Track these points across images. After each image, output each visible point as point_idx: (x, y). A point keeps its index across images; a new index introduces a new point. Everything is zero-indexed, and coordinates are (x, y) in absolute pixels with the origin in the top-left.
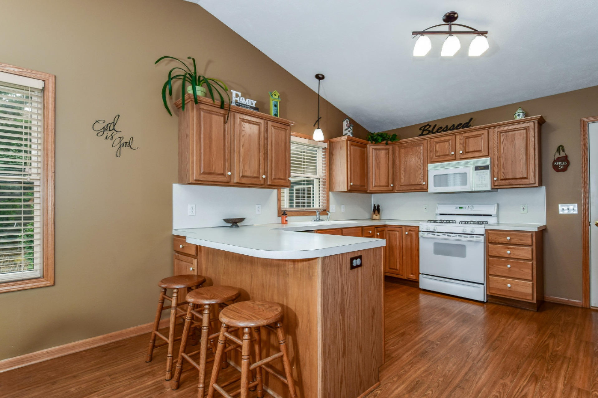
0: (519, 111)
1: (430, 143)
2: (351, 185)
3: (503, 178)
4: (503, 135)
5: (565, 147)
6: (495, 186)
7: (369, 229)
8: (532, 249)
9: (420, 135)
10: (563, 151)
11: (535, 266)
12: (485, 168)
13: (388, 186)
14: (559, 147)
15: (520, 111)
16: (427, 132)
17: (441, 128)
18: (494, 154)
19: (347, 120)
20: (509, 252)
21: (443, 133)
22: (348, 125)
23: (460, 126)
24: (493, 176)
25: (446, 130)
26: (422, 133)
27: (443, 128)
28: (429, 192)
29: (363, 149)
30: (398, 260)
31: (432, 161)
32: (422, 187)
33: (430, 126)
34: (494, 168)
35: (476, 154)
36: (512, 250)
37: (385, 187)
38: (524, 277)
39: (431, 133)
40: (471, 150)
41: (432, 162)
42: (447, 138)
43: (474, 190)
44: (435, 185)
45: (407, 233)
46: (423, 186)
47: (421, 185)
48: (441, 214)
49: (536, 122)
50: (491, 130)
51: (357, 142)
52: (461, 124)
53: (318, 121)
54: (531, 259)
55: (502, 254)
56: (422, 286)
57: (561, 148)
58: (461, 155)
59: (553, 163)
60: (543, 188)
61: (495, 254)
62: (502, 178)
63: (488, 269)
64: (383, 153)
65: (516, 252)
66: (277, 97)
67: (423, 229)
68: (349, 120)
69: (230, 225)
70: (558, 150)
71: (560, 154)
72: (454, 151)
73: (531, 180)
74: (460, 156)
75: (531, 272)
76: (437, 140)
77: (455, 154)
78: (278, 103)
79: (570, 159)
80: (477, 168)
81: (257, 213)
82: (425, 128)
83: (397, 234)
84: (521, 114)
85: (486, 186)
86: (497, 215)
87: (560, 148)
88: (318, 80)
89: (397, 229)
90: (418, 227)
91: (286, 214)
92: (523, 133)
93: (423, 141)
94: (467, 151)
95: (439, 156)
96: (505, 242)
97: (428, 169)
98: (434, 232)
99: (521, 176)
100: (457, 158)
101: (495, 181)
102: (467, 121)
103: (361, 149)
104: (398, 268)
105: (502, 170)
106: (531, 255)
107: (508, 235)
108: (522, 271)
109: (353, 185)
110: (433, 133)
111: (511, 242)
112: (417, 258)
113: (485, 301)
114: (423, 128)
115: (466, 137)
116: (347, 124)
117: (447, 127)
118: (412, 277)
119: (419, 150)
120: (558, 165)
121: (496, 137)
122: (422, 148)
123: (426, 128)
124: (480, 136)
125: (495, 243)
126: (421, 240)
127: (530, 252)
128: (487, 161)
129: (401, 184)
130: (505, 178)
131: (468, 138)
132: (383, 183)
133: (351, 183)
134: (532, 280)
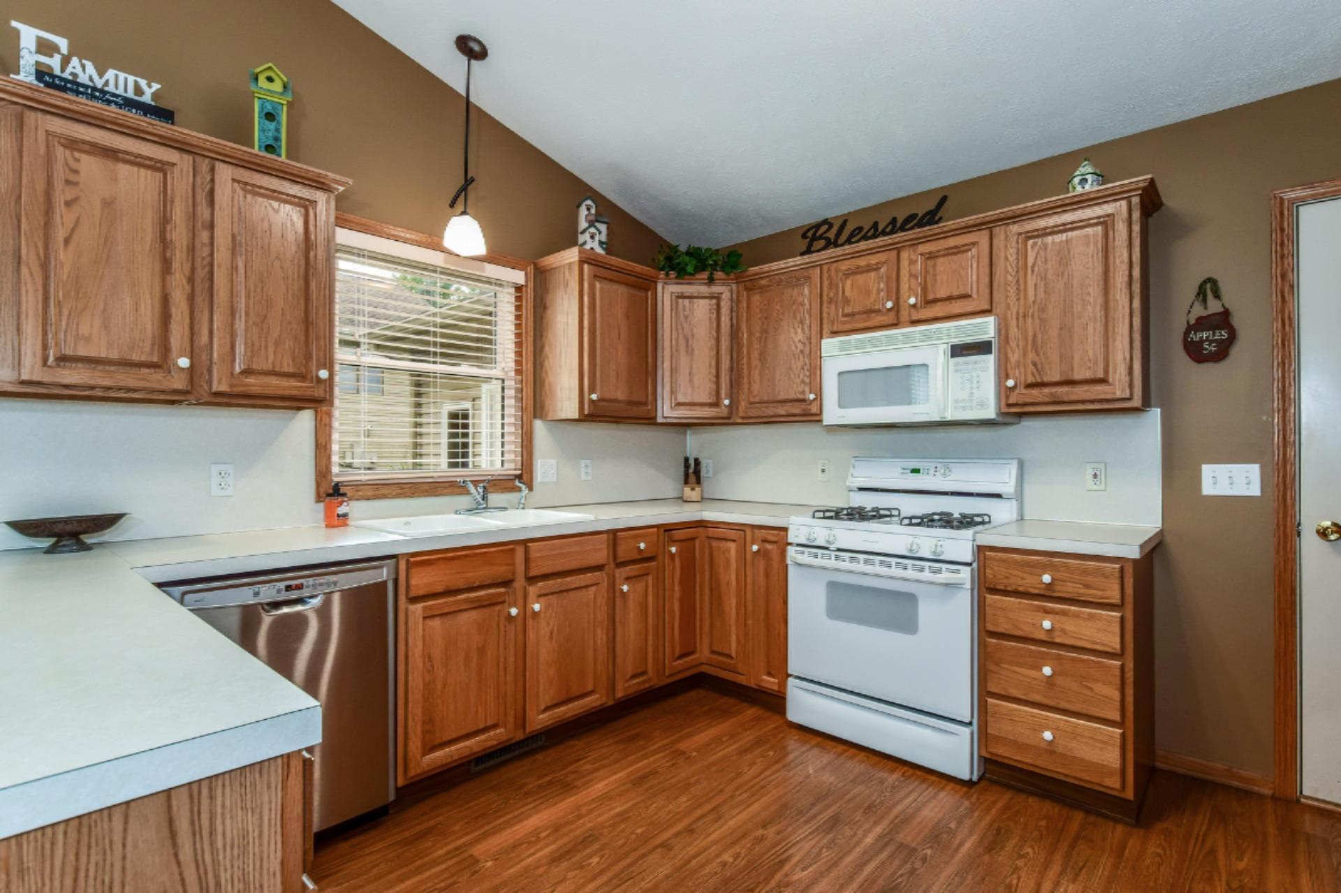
0: (1082, 170)
1: (829, 277)
2: (592, 401)
3: (1034, 381)
4: (1035, 244)
5: (1221, 285)
6: (1009, 405)
7: (638, 538)
8: (1122, 619)
9: (802, 254)
10: (1217, 296)
11: (1130, 675)
12: (982, 348)
13: (716, 404)
14: (1205, 282)
15: (1086, 169)
16: (822, 243)
17: (860, 229)
18: (1008, 307)
19: (589, 202)
20: (1047, 624)
21: (863, 245)
22: (591, 218)
23: (912, 221)
24: (1003, 372)
25: (874, 236)
26: (810, 245)
27: (865, 231)
28: (824, 424)
29: (641, 294)
30: (733, 628)
31: (835, 329)
32: (809, 407)
33: (831, 225)
34: (1008, 347)
35: (956, 307)
36: (1057, 617)
37: (707, 409)
38: (1094, 711)
39: (832, 246)
40: (942, 293)
41: (835, 333)
42: (873, 260)
43: (949, 416)
44: (841, 405)
45: (755, 548)
46: (810, 404)
47: (803, 400)
48: (861, 489)
49: (1136, 200)
50: (999, 231)
51: (618, 270)
52: (913, 216)
53: (464, 189)
54: (1119, 651)
55: (1026, 631)
56: (793, 715)
57: (1208, 286)
58: (913, 311)
59: (1186, 334)
60: (1156, 413)
61: (1003, 627)
62: (1030, 379)
63: (986, 675)
64: (702, 309)
65: (1070, 625)
66: (277, 86)
67: (797, 536)
68: (593, 201)
69: (46, 543)
70: (1201, 294)
71: (1206, 308)
72: (894, 298)
73: (1119, 386)
74: (910, 315)
75: (1116, 695)
76: (845, 266)
77: (896, 308)
78: (285, 108)
79: (1236, 321)
80: (959, 350)
81: (216, 491)
82: (816, 231)
83: (730, 549)
84: (1089, 177)
85: (982, 405)
86: (1019, 496)
87: (1210, 287)
88: (465, 59)
89: (732, 534)
90: (785, 530)
91: (344, 495)
92: (1095, 236)
93: (811, 271)
94: (931, 297)
95: (852, 315)
96: (1036, 591)
97: (823, 355)
98: (826, 548)
99: (1088, 375)
100: (902, 320)
101: (1010, 389)
102: (933, 207)
103: (632, 291)
104: (733, 655)
105: (1031, 356)
106: (1118, 640)
107: (1044, 568)
108: (1091, 689)
109: (600, 400)
110: (836, 245)
111: (1054, 591)
112: (783, 625)
113: (975, 778)
114: (812, 232)
115: (927, 256)
116: (586, 216)
117: (875, 225)
118: (770, 682)
119: (800, 299)
120: (1201, 341)
121: (1012, 251)
122: (806, 291)
123: (820, 232)
124: (967, 251)
125: (1006, 593)
126: (792, 572)
127: (1117, 629)
128: (986, 328)
129: (752, 400)
130: (1039, 380)
131: (931, 256)
132: (704, 395)
133: (592, 390)
134: (1120, 724)
